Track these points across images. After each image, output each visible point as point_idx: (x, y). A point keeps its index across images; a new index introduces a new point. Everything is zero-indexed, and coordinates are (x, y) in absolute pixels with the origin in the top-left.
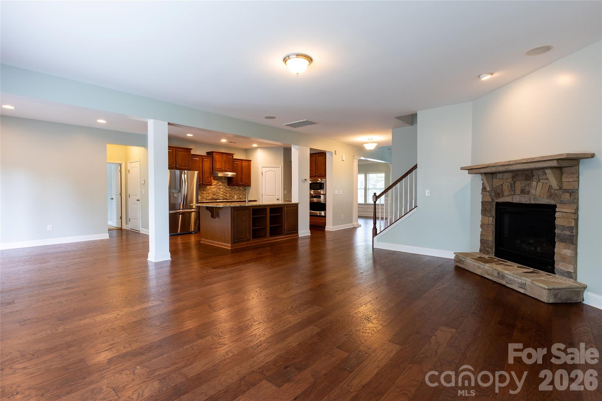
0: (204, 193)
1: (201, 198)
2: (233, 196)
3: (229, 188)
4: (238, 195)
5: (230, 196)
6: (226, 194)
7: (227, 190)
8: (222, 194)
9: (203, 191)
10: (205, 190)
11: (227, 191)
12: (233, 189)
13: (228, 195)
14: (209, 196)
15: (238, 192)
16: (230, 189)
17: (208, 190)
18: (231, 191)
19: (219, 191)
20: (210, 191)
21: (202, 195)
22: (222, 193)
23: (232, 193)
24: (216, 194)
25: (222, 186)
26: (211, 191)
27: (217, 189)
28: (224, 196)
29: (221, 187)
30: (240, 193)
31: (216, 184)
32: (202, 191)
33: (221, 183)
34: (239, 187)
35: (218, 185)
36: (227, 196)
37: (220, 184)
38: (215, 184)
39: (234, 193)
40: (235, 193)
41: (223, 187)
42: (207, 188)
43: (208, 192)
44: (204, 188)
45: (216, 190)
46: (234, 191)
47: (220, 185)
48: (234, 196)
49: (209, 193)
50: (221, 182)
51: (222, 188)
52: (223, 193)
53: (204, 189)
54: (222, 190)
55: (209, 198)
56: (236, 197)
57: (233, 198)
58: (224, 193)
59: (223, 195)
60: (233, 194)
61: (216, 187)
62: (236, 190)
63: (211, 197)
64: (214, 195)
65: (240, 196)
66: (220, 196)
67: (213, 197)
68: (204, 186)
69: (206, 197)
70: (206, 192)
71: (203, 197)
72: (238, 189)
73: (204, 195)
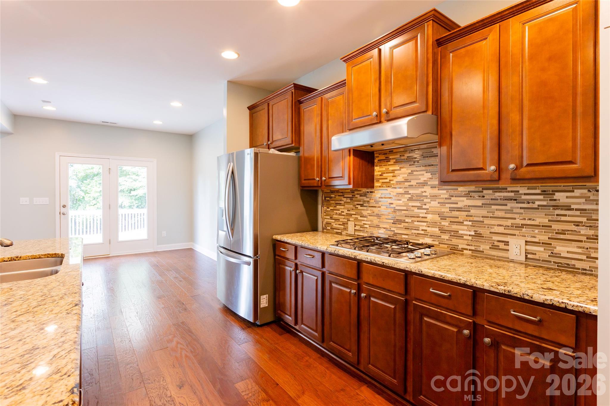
0: (365, 213)
1: (358, 228)
2: (496, 238)
3: (472, 198)
4: (544, 238)
5: (478, 235)
6: (454, 227)
7: (460, 205)
8: (434, 224)
9: (362, 205)
11: (459, 210)
12: (495, 202)
13: (466, 231)
14: (378, 227)
15: (542, 220)
16: (479, 203)
17: (377, 202)
18: (484, 212)
19: (416, 210)
20: (383, 208)
21: (360, 218)
22: (430, 217)
23: (493, 222)
25: (433, 187)
27: (410, 199)
28: (443, 231)
29: (428, 191)
30: (556, 226)
31: (406, 181)
32: (359, 207)
33: (429, 175)
34: (549, 186)
35: (413, 183)
36: (456, 235)
37: (422, 179)
38: (400, 178)
39: (509, 222)
40: (519, 227)
41: (436, 191)
44: (365, 195)
45: (406, 205)
46: (511, 211)
47: (424, 184)
48: (507, 243)
49: (378, 216)
50: (429, 168)
51: (434, 197)
52: (437, 218)
53: (364, 201)
54: (435, 204)
56: (516, 246)
57: (494, 247)
58: (443, 218)
59: (438, 229)
60: (501, 230)
61: (407, 193)
62: (521, 208)
63: (384, 228)
64: (397, 222)
65: (562, 249)
66: (422, 230)
67: (392, 229)
68: (364, 191)
69: (369, 226)
70: (369, 212)
71: (360, 227)
72: (545, 203)
73: (365, 219)
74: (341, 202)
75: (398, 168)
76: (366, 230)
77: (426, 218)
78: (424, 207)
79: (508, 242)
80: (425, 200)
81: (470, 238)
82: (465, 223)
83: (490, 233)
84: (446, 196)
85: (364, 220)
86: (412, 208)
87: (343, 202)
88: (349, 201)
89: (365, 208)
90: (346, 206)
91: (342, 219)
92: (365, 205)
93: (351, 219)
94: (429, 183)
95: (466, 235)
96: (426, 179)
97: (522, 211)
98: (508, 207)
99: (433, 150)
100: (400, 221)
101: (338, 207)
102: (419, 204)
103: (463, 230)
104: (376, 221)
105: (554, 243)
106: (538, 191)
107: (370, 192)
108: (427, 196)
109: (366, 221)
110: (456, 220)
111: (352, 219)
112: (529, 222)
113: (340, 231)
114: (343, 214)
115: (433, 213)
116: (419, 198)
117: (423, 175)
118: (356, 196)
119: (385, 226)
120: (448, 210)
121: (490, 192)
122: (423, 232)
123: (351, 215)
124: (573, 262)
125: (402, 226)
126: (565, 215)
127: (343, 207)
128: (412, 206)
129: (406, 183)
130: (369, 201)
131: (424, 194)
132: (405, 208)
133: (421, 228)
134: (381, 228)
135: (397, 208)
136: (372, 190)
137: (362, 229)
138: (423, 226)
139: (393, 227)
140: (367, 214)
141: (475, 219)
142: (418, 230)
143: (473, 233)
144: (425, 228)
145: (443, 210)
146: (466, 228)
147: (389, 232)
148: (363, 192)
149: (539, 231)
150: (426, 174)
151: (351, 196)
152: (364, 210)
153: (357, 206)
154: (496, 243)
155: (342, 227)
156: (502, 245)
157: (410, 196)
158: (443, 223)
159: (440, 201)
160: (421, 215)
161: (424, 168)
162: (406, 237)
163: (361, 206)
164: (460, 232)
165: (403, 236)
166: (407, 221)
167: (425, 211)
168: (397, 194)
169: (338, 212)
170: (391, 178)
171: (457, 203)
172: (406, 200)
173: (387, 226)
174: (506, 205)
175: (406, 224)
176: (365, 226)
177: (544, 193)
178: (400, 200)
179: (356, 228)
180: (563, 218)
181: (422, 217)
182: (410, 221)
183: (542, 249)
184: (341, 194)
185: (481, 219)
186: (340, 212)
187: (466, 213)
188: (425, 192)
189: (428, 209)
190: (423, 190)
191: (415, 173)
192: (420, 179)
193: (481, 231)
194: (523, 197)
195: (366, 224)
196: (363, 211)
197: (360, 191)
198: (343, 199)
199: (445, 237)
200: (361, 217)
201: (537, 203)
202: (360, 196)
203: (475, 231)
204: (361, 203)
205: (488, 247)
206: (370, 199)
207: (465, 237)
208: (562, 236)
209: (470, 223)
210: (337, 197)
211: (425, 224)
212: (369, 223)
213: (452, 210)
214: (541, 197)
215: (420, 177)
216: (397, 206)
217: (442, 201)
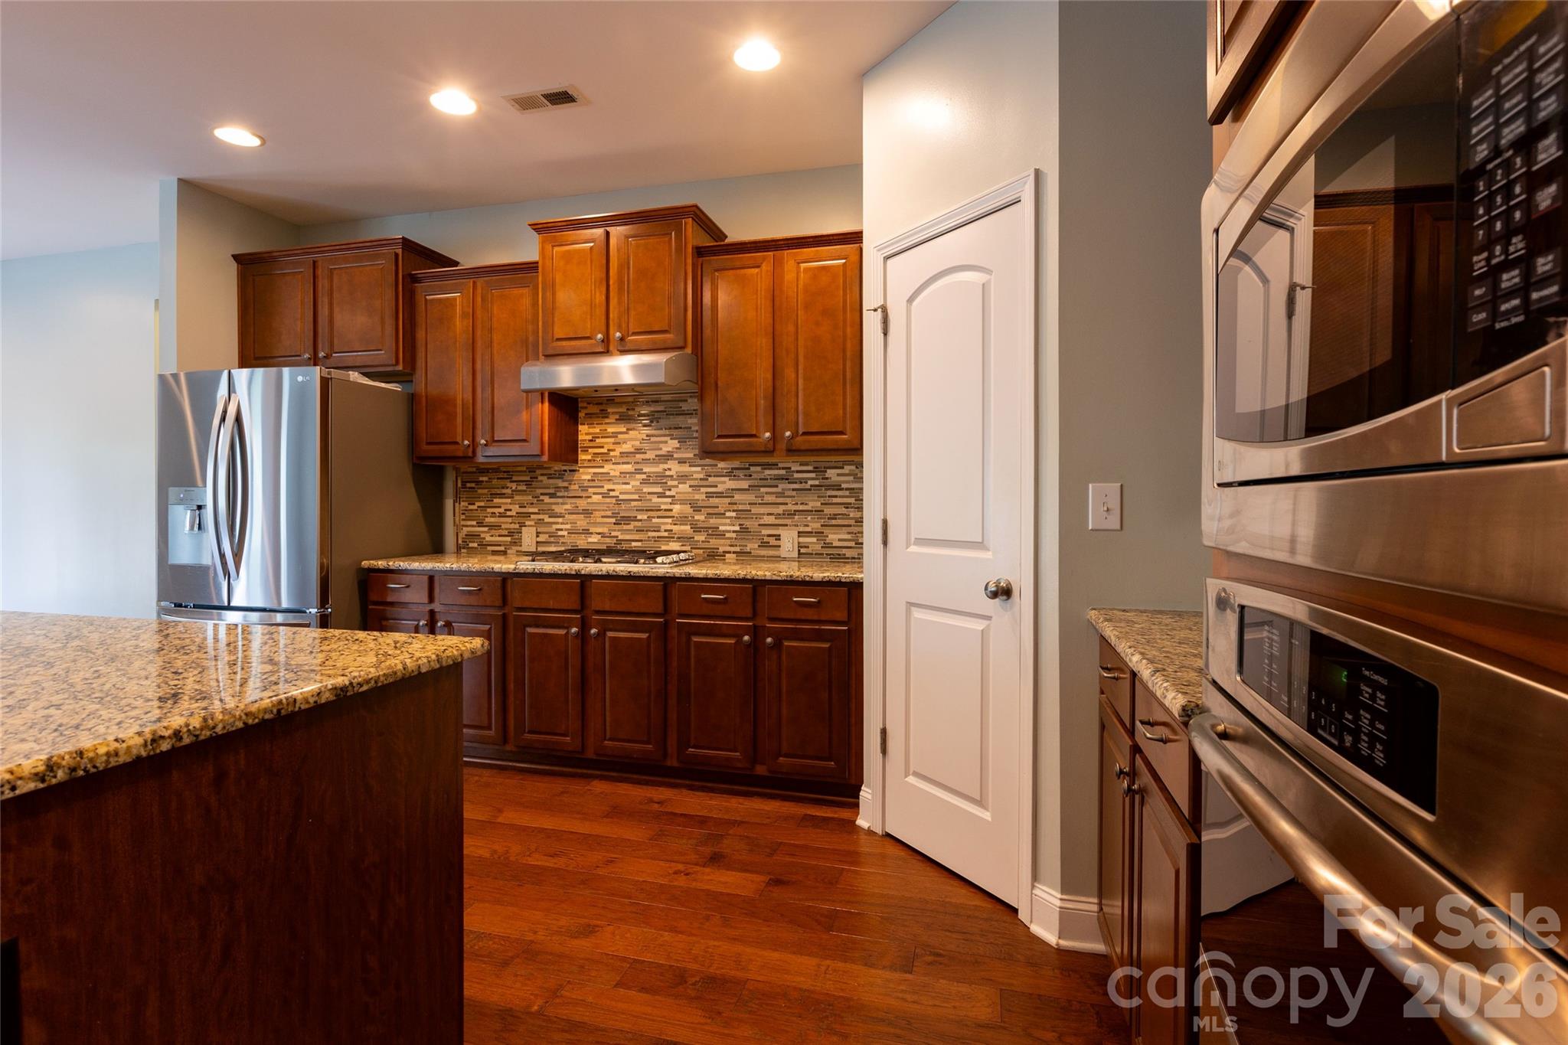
0: (558, 509)
1: (542, 538)
2: (765, 532)
3: (736, 478)
4: (815, 526)
5: (744, 530)
6: (713, 521)
7: (720, 488)
8: (682, 520)
9: (552, 496)
10: (566, 488)
11: (720, 495)
12: (764, 482)
13: (729, 527)
14: (587, 532)
15: (814, 504)
16: (745, 484)
17: (584, 489)
18: (750, 497)
19: (655, 500)
20: (596, 498)
21: (547, 519)
22: (677, 508)
23: (762, 510)
24: (635, 519)
25: (682, 462)
26: (605, 495)
27: (644, 482)
28: (696, 529)
29: (674, 468)
30: (828, 510)
31: (638, 451)
32: (547, 499)
33: (675, 443)
34: (822, 461)
35: (650, 455)
36: (715, 532)
37: (666, 449)
38: (627, 447)
39: (780, 509)
40: (791, 514)
41: (686, 469)
42: (576, 476)
43: (582, 504)
44: (561, 475)
45: (638, 491)
46: (781, 495)
47: (668, 457)
48: (778, 537)
49: (587, 513)
50: (675, 432)
51: (683, 478)
52: (687, 509)
53: (558, 488)
54: (684, 488)
55: (594, 539)
56: (789, 539)
57: (764, 545)
58: (697, 509)
59: (688, 527)
60: (771, 520)
61: (639, 471)
62: (793, 490)
63: (599, 534)
64: (622, 520)
65: (834, 537)
66: (665, 531)
67: (613, 534)
68: (556, 468)
69: (569, 533)
70: (568, 507)
71: (549, 536)
72: (817, 482)
73: (560, 520)
74: (504, 491)
75: (624, 430)
76: (562, 540)
77: (671, 510)
78: (668, 493)
79: (779, 535)
80: (670, 483)
81: (734, 535)
82: (728, 514)
83: (759, 525)
84: (701, 476)
85: (557, 523)
86: (649, 497)
87: (509, 491)
88: (524, 488)
89: (560, 500)
90: (517, 498)
91: (507, 524)
92: (559, 494)
93: (527, 523)
94: (675, 456)
95: (729, 531)
96: (670, 449)
97: (794, 493)
98: (779, 490)
99: (681, 404)
100: (628, 520)
101: (496, 500)
102: (659, 490)
103: (725, 525)
104: (582, 522)
105: (826, 531)
106: (810, 468)
107: (570, 471)
108: (672, 476)
109: (562, 524)
110: (716, 511)
111: (532, 523)
112: (801, 508)
113: (502, 548)
114: (509, 513)
115: (683, 502)
116: (661, 479)
117: (666, 442)
118: (540, 478)
119: (600, 530)
120: (703, 497)
121: (759, 469)
122: (666, 534)
123: (528, 515)
124: (844, 551)
125: (630, 527)
126: (836, 497)
127: (509, 501)
128: (649, 493)
129: (638, 456)
130: (567, 488)
131: (668, 473)
132: (636, 497)
133: (663, 528)
134: (592, 533)
135: (622, 497)
136: (573, 468)
137: (552, 539)
138: (667, 524)
139: (615, 530)
140: (563, 511)
141: (741, 507)
142: (658, 531)
143: (737, 528)
144: (669, 527)
145: (697, 497)
146: (728, 521)
147: (608, 540)
148: (555, 471)
149: (811, 518)
150: (670, 442)
151: (528, 478)
152: (558, 504)
153: (542, 497)
154: (766, 539)
155: (509, 539)
156: (772, 541)
157: (644, 476)
158: (696, 518)
159: (693, 483)
160: (663, 507)
161: (667, 432)
162: (639, 544)
163: (550, 498)
164: (722, 528)
165: (634, 544)
166: (639, 517)
167: (669, 500)
168: (620, 473)
169: (496, 510)
170: (611, 447)
171: (716, 486)
172: (638, 483)
173: (605, 530)
174: (777, 486)
175: (639, 524)
176: (560, 533)
177: (816, 470)
178: (628, 484)
179: (539, 539)
180: (835, 500)
181: (665, 510)
182: (645, 517)
183: (814, 540)
184: (505, 475)
185: (748, 507)
186: (502, 510)
187: (728, 500)
188: (670, 469)
189: (674, 496)
190: (666, 466)
191: (653, 439)
192: (661, 449)
193: (747, 523)
194: (796, 475)
195: (562, 530)
196: (554, 507)
197: (549, 468)
198: (509, 485)
199: (700, 537)
200: (550, 517)
201: (810, 482)
202: (548, 478)
203: (740, 525)
204: (552, 491)
205: (756, 546)
206: (570, 484)
207: (728, 535)
208: (834, 522)
209: (734, 514)
210: (495, 482)
211: (670, 520)
212: (568, 526)
213: (709, 495)
214: (813, 475)
215: (661, 445)
216: (620, 493)
217: (695, 483)
